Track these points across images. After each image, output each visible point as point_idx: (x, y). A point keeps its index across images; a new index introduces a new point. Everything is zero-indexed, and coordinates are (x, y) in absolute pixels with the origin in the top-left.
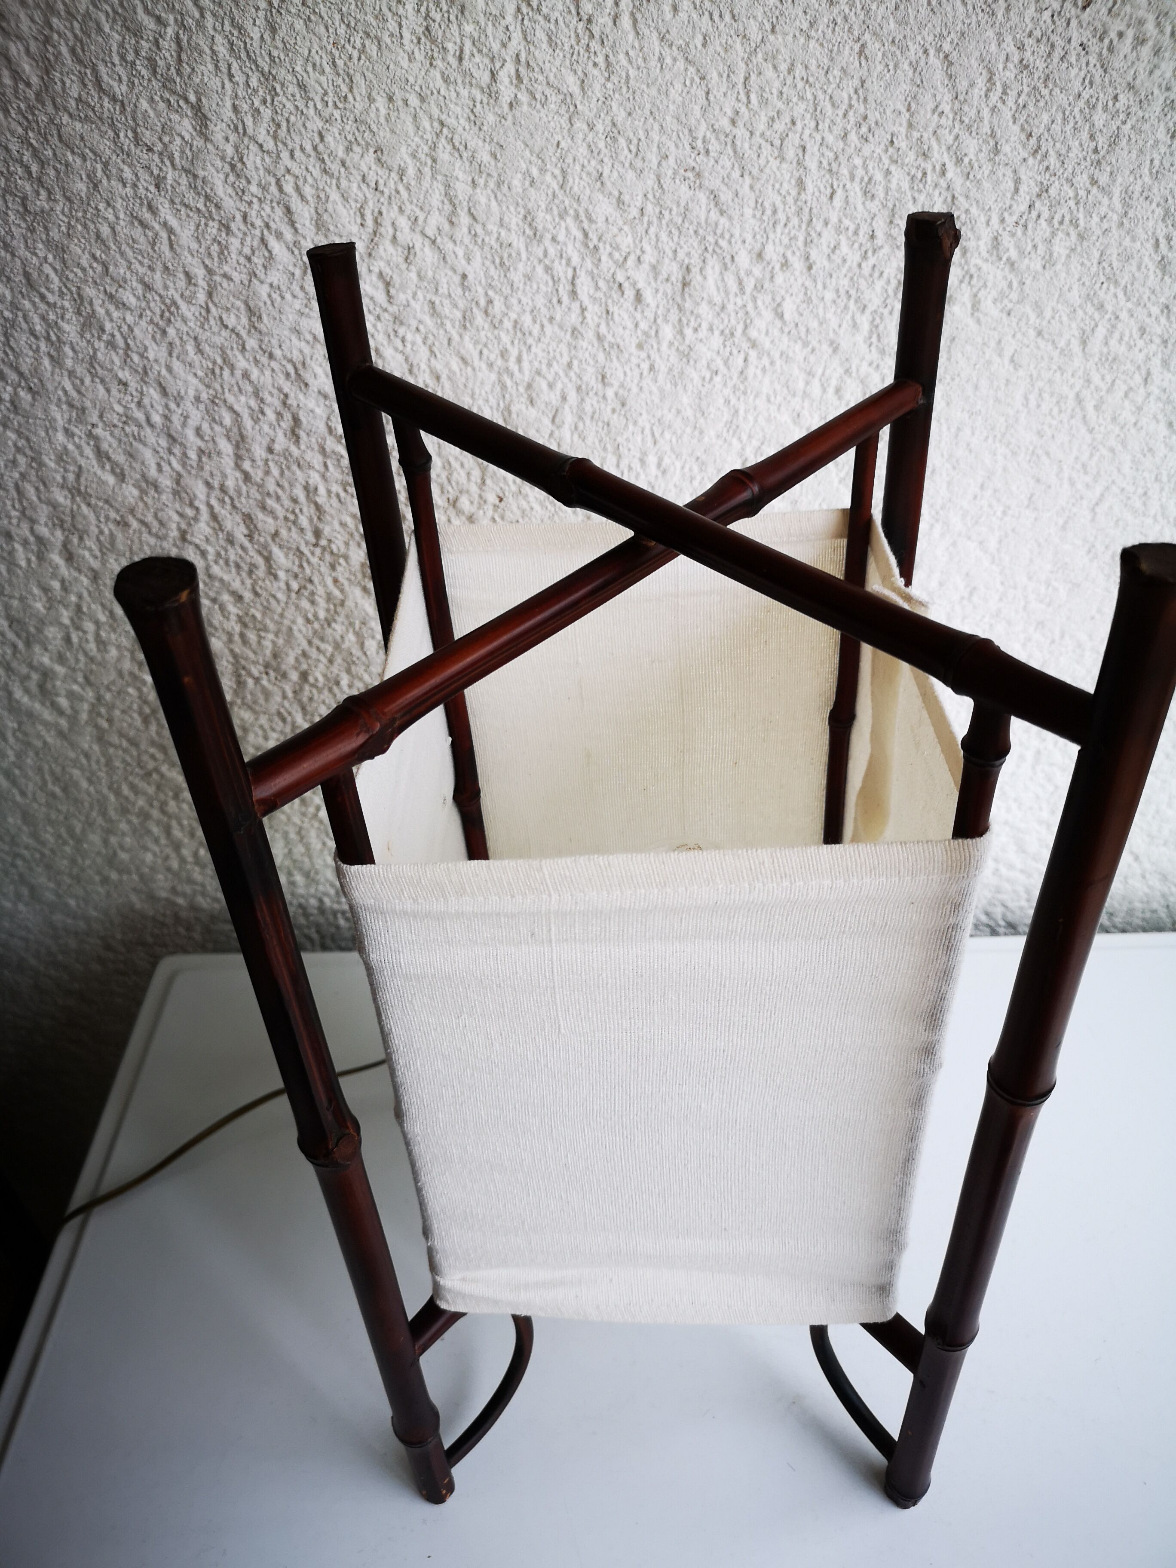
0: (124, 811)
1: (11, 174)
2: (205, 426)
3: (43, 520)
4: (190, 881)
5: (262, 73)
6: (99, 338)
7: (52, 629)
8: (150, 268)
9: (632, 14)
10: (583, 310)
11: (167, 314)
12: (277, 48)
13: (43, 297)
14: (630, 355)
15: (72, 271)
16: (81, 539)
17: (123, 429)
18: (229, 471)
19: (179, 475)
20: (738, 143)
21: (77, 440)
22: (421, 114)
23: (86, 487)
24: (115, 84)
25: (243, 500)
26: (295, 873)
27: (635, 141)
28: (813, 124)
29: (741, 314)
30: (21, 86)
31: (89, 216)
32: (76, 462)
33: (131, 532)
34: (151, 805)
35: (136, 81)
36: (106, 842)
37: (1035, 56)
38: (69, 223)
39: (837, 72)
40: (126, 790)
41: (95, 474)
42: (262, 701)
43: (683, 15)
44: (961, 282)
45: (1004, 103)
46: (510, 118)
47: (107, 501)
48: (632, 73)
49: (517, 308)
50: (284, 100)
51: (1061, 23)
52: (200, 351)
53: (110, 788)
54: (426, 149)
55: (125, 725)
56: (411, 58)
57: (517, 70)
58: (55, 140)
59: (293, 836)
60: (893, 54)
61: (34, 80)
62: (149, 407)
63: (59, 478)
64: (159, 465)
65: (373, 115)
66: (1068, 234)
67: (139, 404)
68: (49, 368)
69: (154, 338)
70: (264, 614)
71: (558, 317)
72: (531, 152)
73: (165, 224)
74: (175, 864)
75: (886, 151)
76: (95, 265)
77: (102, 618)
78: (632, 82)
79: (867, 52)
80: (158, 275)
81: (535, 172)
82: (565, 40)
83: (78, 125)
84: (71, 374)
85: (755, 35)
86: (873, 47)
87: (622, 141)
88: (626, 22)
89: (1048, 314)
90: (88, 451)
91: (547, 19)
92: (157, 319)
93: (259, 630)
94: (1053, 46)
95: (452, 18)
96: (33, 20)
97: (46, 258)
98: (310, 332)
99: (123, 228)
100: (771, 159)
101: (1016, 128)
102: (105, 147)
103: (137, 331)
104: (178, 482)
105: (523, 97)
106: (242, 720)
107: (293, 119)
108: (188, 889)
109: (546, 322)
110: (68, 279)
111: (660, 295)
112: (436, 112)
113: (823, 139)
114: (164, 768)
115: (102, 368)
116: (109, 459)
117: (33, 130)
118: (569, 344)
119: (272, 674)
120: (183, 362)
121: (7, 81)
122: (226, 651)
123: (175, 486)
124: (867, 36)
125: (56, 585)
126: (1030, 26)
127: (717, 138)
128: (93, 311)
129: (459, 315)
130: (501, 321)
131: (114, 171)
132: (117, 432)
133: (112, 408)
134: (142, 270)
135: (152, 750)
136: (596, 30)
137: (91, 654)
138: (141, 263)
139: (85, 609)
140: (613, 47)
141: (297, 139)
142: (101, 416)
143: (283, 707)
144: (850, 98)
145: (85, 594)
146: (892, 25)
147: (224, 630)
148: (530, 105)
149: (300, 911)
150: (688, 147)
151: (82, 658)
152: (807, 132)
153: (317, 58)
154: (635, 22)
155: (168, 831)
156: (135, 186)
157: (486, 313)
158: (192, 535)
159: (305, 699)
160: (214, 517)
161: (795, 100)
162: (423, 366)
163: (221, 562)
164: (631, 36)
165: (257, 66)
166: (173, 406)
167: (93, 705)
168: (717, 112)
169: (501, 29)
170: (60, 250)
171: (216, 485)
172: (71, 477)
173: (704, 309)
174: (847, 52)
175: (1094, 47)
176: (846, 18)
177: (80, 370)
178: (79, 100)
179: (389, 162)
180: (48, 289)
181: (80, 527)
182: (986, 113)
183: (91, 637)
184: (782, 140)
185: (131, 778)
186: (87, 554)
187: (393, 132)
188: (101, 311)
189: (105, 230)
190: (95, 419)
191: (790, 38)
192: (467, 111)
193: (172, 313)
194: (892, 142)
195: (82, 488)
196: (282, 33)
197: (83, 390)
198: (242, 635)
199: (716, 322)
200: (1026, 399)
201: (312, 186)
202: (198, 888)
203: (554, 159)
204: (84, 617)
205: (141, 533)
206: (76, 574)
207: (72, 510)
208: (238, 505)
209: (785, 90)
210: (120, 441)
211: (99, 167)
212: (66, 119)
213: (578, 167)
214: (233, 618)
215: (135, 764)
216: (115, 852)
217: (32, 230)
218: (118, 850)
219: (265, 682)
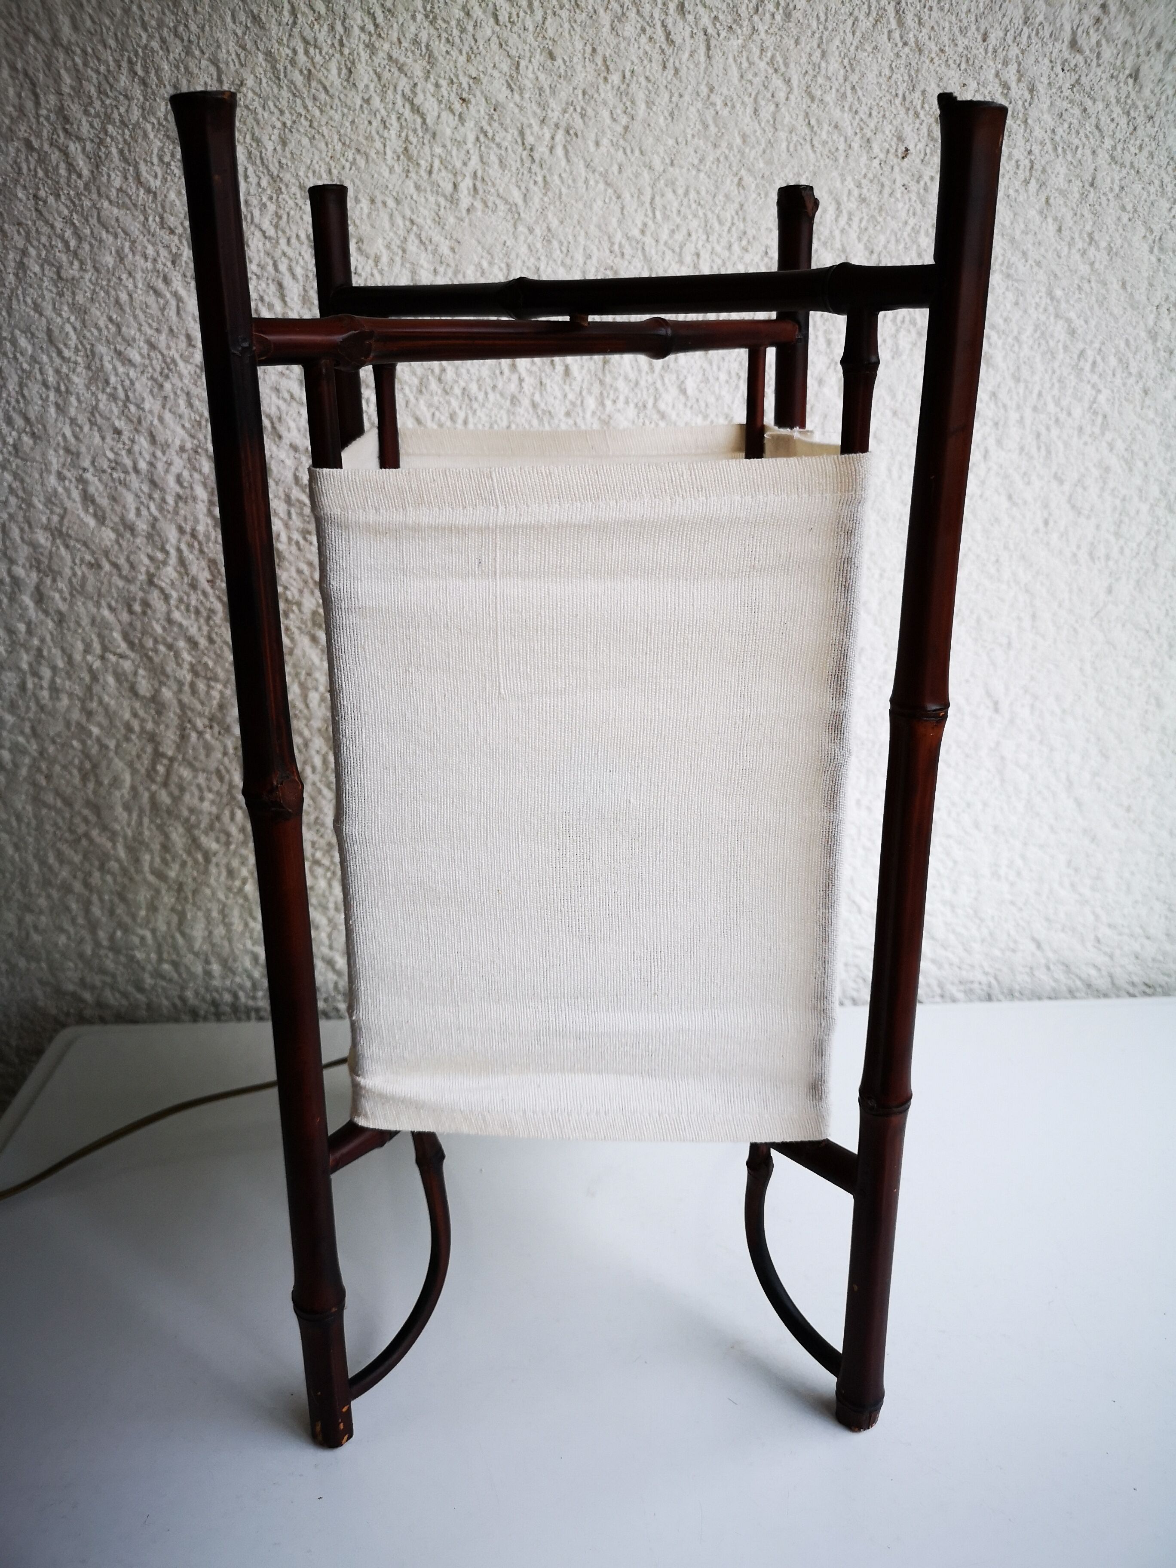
0: (46, 883)
1: (52, 247)
2: (186, 474)
3: (21, 561)
4: (103, 971)
5: (272, 176)
6: (103, 391)
7: (9, 674)
8: (158, 330)
9: (565, 147)
10: (521, 380)
11: (166, 371)
12: (285, 157)
13: (60, 353)
14: (560, 420)
15: (90, 331)
16: (54, 580)
17: (111, 475)
18: (201, 517)
19: (156, 519)
20: (647, 248)
21: (67, 482)
22: (396, 213)
23: (68, 528)
24: (151, 179)
25: (211, 544)
26: (213, 959)
27: (565, 244)
28: (704, 237)
29: (652, 390)
30: (74, 177)
31: (112, 284)
32: (62, 504)
33: (102, 574)
34: (75, 877)
35: (169, 178)
36: (20, 921)
37: (870, 192)
38: (94, 290)
39: (721, 197)
40: (51, 860)
41: (78, 516)
42: (202, 757)
43: (603, 149)
44: (828, 368)
45: (850, 226)
46: (467, 220)
47: (85, 544)
48: (564, 190)
49: (466, 376)
50: (287, 198)
51: (887, 169)
52: (190, 405)
53: (36, 856)
54: (398, 242)
55: (63, 782)
56: (391, 170)
57: (474, 185)
58: (94, 221)
59: (215, 914)
60: (764, 186)
61: (86, 173)
62: (137, 455)
63: (44, 519)
64: (138, 510)
65: (357, 213)
66: (909, 331)
67: (129, 452)
68: (54, 416)
69: (151, 392)
70: (216, 663)
71: (500, 385)
72: (483, 248)
73: (175, 294)
74: (88, 950)
75: (762, 259)
76: (110, 326)
77: (60, 664)
78: (564, 197)
79: (743, 183)
80: (163, 337)
81: (485, 264)
82: (513, 163)
83: (115, 211)
84: (73, 421)
85: (658, 166)
86: (748, 180)
87: (555, 243)
88: (559, 151)
89: (900, 397)
90: (76, 494)
91: (499, 146)
92: (157, 375)
93: (209, 679)
94: (883, 185)
95: (426, 141)
96: (92, 126)
97: (68, 319)
98: (289, 391)
99: (140, 296)
100: (673, 264)
101: (861, 246)
102: (135, 228)
103: (137, 385)
104: (153, 526)
105: (478, 205)
106: (181, 777)
107: (292, 213)
108: (97, 980)
109: (489, 390)
110: (84, 337)
111: (584, 371)
112: (408, 213)
113: (713, 249)
114: (95, 833)
115: (101, 415)
116: (93, 501)
117: (77, 212)
118: (508, 411)
119: (216, 728)
120: (174, 413)
121: (63, 172)
122: (175, 702)
123: (150, 530)
124: (743, 172)
125: (22, 627)
126: (864, 171)
127: (630, 245)
128: (102, 365)
129: (416, 381)
130: (452, 388)
131: (139, 248)
132: (105, 477)
133: (105, 455)
134: (150, 332)
135: (86, 812)
136: (537, 156)
137: (43, 702)
138: (150, 326)
139: (45, 653)
140: (550, 169)
141: (294, 228)
142: (93, 463)
143: (222, 764)
144: (733, 218)
145: (48, 638)
146: (762, 165)
147: (175, 678)
148: (483, 211)
149: (212, 1009)
150: (607, 251)
151: (32, 705)
152: (700, 243)
153: (317, 166)
154: (567, 152)
155: (87, 906)
156: (155, 260)
157: (440, 380)
158: (159, 578)
160: (182, 561)
161: (690, 217)
163: (183, 607)
164: (563, 162)
165: (269, 170)
166: (159, 454)
167: (34, 759)
168: (630, 223)
169: (463, 152)
170: (81, 311)
171: (188, 529)
172: (55, 519)
173: (621, 384)
174: (728, 181)
175: (913, 187)
176: (726, 158)
177: (82, 419)
178: (120, 190)
179: (368, 250)
180: (65, 345)
181: (56, 568)
182: (837, 233)
183: (45, 684)
184: (681, 248)
185: (59, 845)
186: (57, 596)
187: (373, 226)
188: (108, 366)
189: (124, 297)
190: (86, 463)
191: (685, 170)
192: (433, 214)
193: (170, 370)
194: (766, 253)
195: (64, 530)
196: (291, 146)
197: (81, 436)
198: (192, 685)
199: (631, 395)
200: (890, 471)
201: (302, 267)
202: (108, 979)
203: (501, 256)
204: (43, 661)
205: (111, 575)
206: (42, 616)
207: (51, 552)
208: (206, 550)
209: (683, 209)
210: (106, 485)
211: (127, 244)
212: (106, 204)
213: (519, 263)
214: (186, 666)
215: (65, 828)
216: (28, 934)
217: (61, 294)
218: (32, 932)
219: (208, 736)
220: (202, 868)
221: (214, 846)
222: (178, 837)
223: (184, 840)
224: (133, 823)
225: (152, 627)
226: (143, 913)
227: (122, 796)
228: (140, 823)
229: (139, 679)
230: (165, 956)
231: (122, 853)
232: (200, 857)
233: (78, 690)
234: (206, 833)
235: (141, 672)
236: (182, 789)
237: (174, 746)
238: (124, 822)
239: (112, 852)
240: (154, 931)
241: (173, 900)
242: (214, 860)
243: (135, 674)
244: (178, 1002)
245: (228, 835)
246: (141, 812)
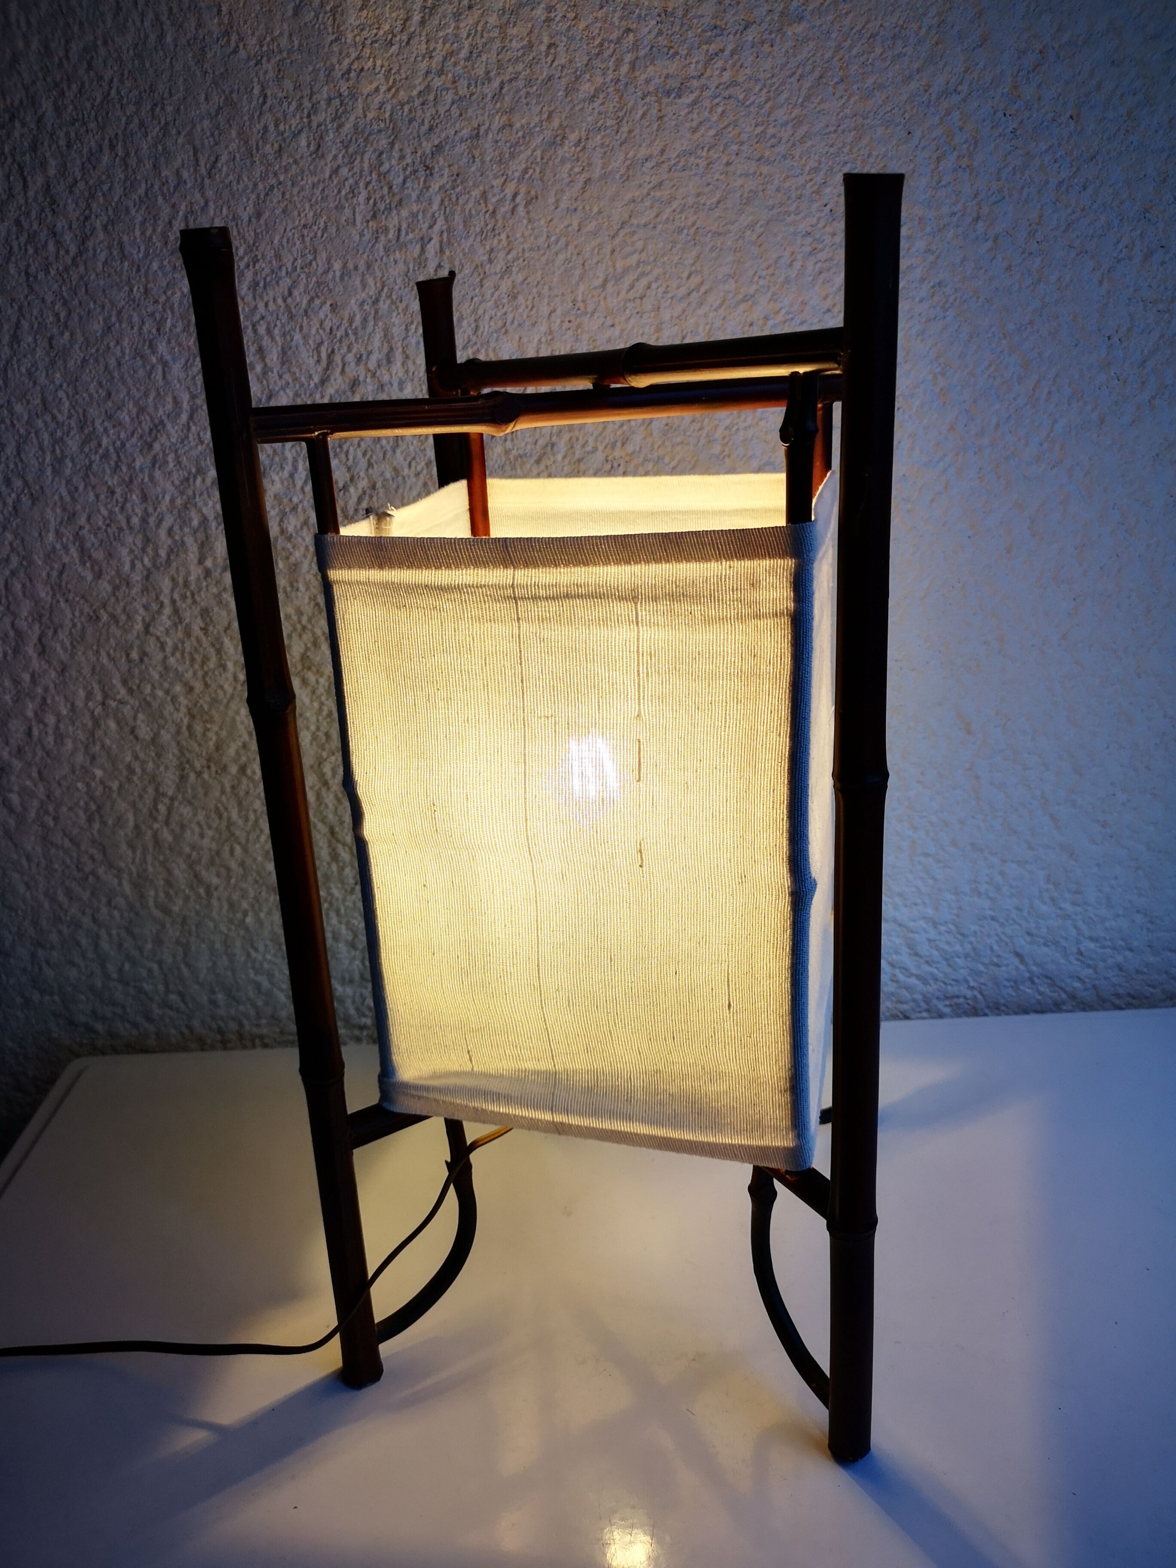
0: (57, 920)
1: (43, 319)
2: (176, 528)
3: (25, 614)
4: (113, 1002)
6: (96, 452)
7: (15, 722)
8: (146, 394)
9: (526, 207)
11: (154, 432)
13: (54, 418)
15: (81, 396)
16: (55, 632)
17: (106, 530)
18: (192, 567)
19: (149, 572)
21: (64, 540)
22: (367, 276)
23: (67, 583)
24: (135, 252)
26: (217, 989)
27: (530, 299)
30: (62, 253)
31: (101, 352)
32: (61, 560)
33: (101, 625)
34: (83, 913)
36: (33, 955)
38: (84, 358)
40: (61, 897)
41: (76, 570)
42: (201, 795)
47: (83, 597)
53: (46, 894)
54: (370, 303)
55: (69, 822)
56: (361, 235)
58: (82, 293)
59: (218, 946)
61: (73, 249)
62: (130, 511)
63: (44, 574)
64: (132, 563)
65: (330, 277)
67: (122, 508)
68: (50, 477)
69: (141, 451)
70: (211, 705)
73: (161, 359)
74: (98, 983)
76: (100, 391)
77: (64, 711)
80: (151, 400)
84: (68, 482)
90: (74, 552)
92: (146, 436)
93: (206, 722)
97: (61, 386)
99: (127, 362)
102: (121, 299)
103: (128, 446)
104: (147, 578)
106: (181, 815)
108: (108, 1011)
110: (77, 403)
112: (379, 275)
114: (101, 871)
115: (95, 476)
116: (90, 557)
117: (66, 286)
119: (213, 767)
120: (164, 472)
121: (51, 248)
122: (174, 744)
123: (144, 582)
125: (26, 677)
128: (94, 428)
131: (126, 317)
132: (100, 533)
133: (99, 511)
134: (138, 395)
135: (93, 851)
137: (49, 747)
138: (138, 389)
139: (49, 701)
140: (512, 228)
142: (89, 519)
143: (220, 802)
145: (52, 686)
147: (173, 721)
149: (219, 1037)
150: (570, 304)
151: (39, 750)
153: (291, 235)
154: (528, 212)
155: (96, 941)
156: (140, 329)
158: (155, 627)
159: (242, 794)
160: (176, 611)
162: (362, 474)
163: (178, 654)
164: (525, 221)
166: (150, 509)
167: (42, 803)
169: (429, 215)
170: (73, 378)
171: (180, 580)
172: (55, 574)
177: (76, 479)
178: (105, 263)
179: (342, 312)
180: (60, 411)
181: (56, 621)
183: (50, 731)
185: (67, 883)
186: (59, 648)
187: (345, 289)
188: (100, 429)
189: (112, 362)
190: (82, 520)
193: (159, 431)
195: (63, 584)
196: (266, 216)
197: (76, 496)
198: (189, 727)
201: (280, 330)
202: (119, 1011)
204: (47, 709)
205: (109, 625)
206: (46, 666)
207: (51, 607)
210: (102, 541)
211: (114, 314)
212: (93, 276)
214: (183, 710)
215: (73, 867)
216: (40, 969)
217: (53, 363)
218: (44, 965)
219: (206, 776)
220: (204, 902)
221: (215, 881)
222: (180, 872)
223: (186, 875)
224: (137, 860)
225: (149, 674)
226: (149, 946)
227: (126, 835)
228: (144, 861)
229: (139, 722)
230: (171, 986)
231: (127, 888)
232: (202, 891)
233: (81, 735)
234: (207, 869)
235: (141, 716)
236: (183, 827)
237: (173, 786)
238: (130, 860)
239: (118, 889)
240: (160, 963)
241: (178, 933)
242: (215, 894)
243: (135, 718)
244: (186, 1031)
245: (228, 869)
246: (145, 849)
